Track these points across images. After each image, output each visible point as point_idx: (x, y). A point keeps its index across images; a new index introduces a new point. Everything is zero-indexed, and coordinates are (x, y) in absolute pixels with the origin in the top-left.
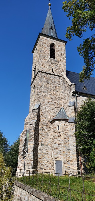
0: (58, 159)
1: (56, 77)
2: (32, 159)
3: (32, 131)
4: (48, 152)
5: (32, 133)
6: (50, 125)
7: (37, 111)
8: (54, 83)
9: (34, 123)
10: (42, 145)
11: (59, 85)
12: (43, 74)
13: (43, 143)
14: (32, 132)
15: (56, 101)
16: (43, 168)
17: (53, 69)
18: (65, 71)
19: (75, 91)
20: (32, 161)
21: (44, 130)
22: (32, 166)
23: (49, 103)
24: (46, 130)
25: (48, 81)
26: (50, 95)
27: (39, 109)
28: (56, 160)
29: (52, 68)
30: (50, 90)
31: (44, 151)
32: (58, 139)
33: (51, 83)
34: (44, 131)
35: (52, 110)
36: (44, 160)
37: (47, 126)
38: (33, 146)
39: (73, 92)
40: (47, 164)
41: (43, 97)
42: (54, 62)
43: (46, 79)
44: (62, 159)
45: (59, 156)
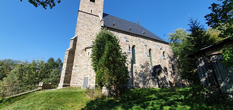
0: (86, 76)
1: (94, 16)
2: (64, 77)
3: (66, 55)
4: (80, 72)
6: (85, 52)
7: (73, 41)
8: (91, 21)
9: (68, 50)
11: (96, 22)
12: (82, 13)
13: (77, 65)
15: (91, 35)
16: (75, 82)
18: (102, 12)
21: (79, 55)
22: (63, 81)
23: (86, 36)
24: (81, 56)
25: (86, 19)
26: (87, 29)
28: (84, 77)
29: (91, 9)
30: (88, 26)
31: (78, 71)
32: (87, 62)
33: (89, 20)
35: (88, 41)
36: (77, 77)
37: (82, 53)
39: (102, 27)
40: (79, 80)
41: (81, 31)
42: (94, 5)
43: (85, 17)
44: (88, 76)
45: (86, 74)
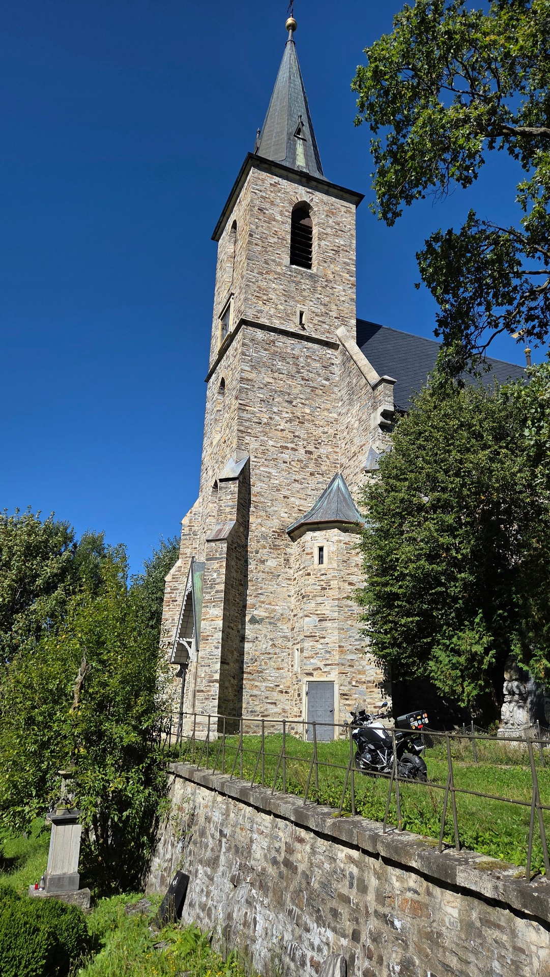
0: (318, 677)
1: (316, 346)
2: (217, 676)
3: (215, 565)
4: (277, 651)
5: (215, 575)
6: (287, 546)
7: (234, 487)
8: (305, 374)
9: (225, 534)
10: (254, 621)
11: (327, 379)
12: (260, 334)
13: (260, 613)
14: (218, 573)
15: (311, 448)
16: (258, 709)
17: (301, 314)
18: (354, 322)
19: (392, 409)
20: (216, 681)
21: (263, 562)
22: (216, 702)
23: (286, 456)
24: (271, 563)
25: (280, 365)
26: (290, 421)
27: (244, 479)
28: (311, 679)
29: (299, 307)
30: (291, 402)
31: (264, 645)
32: (319, 600)
33: (293, 370)
34: (261, 567)
35: (297, 486)
36: (264, 680)
37: (275, 547)
38: (220, 623)
39: (385, 414)
40: (275, 695)
41: (259, 428)
42: (306, 284)
43: (275, 353)
44: (333, 676)
45: (321, 665)
